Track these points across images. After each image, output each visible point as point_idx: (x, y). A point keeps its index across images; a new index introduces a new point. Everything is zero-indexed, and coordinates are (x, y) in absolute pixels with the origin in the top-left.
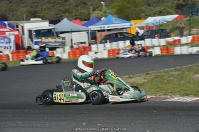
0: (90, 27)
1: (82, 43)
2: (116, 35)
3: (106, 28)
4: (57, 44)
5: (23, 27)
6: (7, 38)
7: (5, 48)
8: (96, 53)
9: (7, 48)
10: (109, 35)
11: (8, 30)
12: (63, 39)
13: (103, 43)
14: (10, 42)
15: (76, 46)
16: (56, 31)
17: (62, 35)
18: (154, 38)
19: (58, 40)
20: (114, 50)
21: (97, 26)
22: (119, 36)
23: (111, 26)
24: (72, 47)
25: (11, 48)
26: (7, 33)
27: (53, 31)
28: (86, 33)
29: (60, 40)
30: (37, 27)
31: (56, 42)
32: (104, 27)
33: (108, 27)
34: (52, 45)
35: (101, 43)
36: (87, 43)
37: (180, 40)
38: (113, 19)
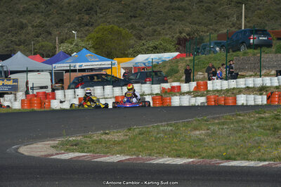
0: (54, 65)
1: (42, 88)
2: (92, 77)
3: (78, 68)
4: (6, 89)
8: (61, 102)
10: (81, 77)
13: (72, 88)
16: (5, 69)
17: (13, 76)
19: (6, 82)
21: (62, 65)
22: (96, 80)
23: (85, 65)
24: (27, 93)
28: (49, 74)
29: (10, 83)
31: (3, 85)
32: (75, 67)
33: (81, 66)
35: (69, 88)
36: (50, 87)
37: (180, 86)
38: (89, 55)
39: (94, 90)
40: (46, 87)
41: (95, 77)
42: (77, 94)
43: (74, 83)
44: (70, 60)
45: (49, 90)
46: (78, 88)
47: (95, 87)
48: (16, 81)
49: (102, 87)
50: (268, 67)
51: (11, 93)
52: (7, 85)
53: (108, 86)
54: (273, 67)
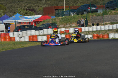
0: (3, 21)
1: (1, 31)
2: (24, 26)
8: (20, 38)
10: (20, 26)
18: (48, 29)
20: (33, 36)
21: (9, 21)
23: (19, 21)
33: (17, 21)
36: (5, 31)
37: (69, 30)
38: (20, 16)
39: (26, 32)
40: (3, 31)
41: (26, 27)
42: (19, 34)
43: (16, 29)
44: (11, 18)
45: (5, 32)
46: (19, 31)
47: (27, 31)
49: (30, 31)
50: (107, 21)
53: (33, 30)
54: (109, 21)
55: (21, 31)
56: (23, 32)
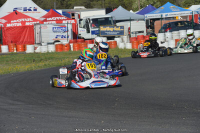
0: (145, 15)
1: (139, 32)
2: (176, 23)
3: (164, 17)
4: (115, 34)
5: (79, 16)
6: (65, 27)
7: (62, 37)
9: (65, 37)
11: (65, 19)
12: (121, 28)
13: (163, 32)
14: (68, 31)
15: (133, 36)
16: (114, 19)
17: (118, 24)
19: (116, 29)
21: (154, 15)
23: (170, 15)
24: (129, 35)
25: (68, 37)
26: (64, 22)
27: (110, 19)
29: (119, 29)
30: (94, 16)
31: (114, 31)
32: (162, 16)
33: (166, 15)
34: (110, 34)
35: (160, 32)
36: (145, 32)
38: (172, 7)
39: (179, 33)
40: (142, 32)
41: (179, 24)
42: (166, 36)
43: (163, 28)
44: (158, 10)
45: (145, 34)
46: (166, 31)
47: (180, 31)
48: (122, 27)
49: (185, 31)
51: (119, 37)
52: (116, 31)
55: (170, 32)
56: (173, 32)
